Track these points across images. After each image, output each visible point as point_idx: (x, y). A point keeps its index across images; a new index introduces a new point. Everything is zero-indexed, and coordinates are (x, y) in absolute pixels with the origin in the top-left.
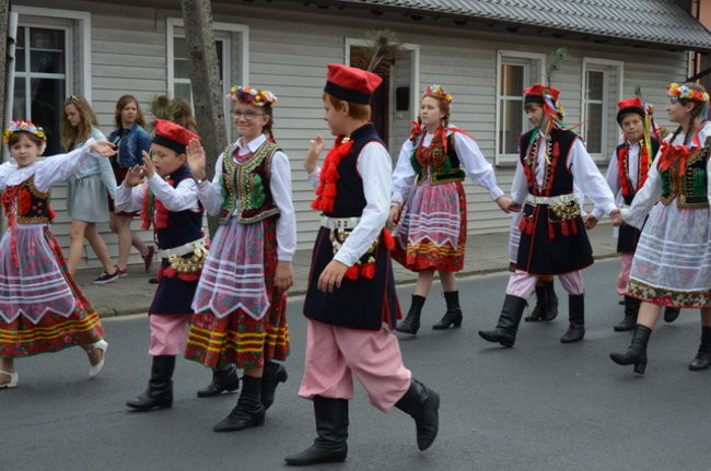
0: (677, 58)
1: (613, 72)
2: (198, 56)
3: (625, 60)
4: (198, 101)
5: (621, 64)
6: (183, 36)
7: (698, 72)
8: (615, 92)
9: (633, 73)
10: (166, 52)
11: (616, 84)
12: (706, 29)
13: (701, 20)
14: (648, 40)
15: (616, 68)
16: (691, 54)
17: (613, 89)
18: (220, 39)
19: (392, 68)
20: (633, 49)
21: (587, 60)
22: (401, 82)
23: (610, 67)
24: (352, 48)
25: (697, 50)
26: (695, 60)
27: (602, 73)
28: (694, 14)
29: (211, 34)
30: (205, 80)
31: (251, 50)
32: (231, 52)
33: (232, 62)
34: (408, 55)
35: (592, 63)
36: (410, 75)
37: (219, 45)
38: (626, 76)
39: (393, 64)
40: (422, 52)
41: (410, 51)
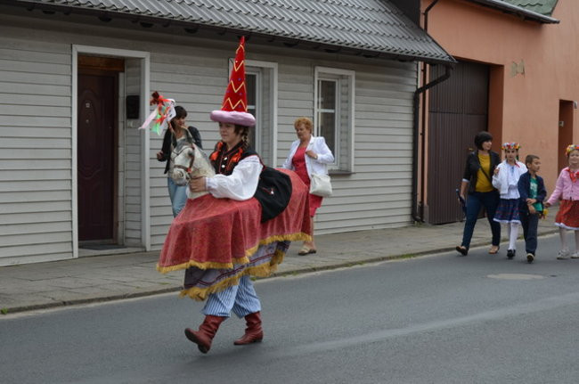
0: (407, 68)
1: (345, 82)
3: (356, 70)
5: (352, 74)
7: (427, 82)
8: (347, 102)
9: (364, 82)
11: (348, 94)
12: (434, 41)
13: (429, 32)
14: (378, 50)
15: (347, 77)
16: (421, 64)
17: (345, 98)
19: (121, 75)
21: (319, 69)
22: (132, 90)
23: (342, 77)
24: (80, 55)
25: (426, 61)
26: (424, 71)
27: (334, 83)
28: (422, 25)
34: (139, 62)
35: (323, 72)
36: (140, 82)
38: (358, 86)
39: (123, 71)
40: (152, 60)
41: (140, 59)
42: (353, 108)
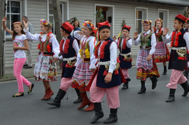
0: (183, 9)
1: (166, 12)
2: (55, 8)
3: (169, 9)
4: (56, 20)
5: (168, 10)
6: (52, 3)
8: (166, 18)
9: (172, 13)
10: (47, 7)
11: (167, 16)
14: (175, 4)
15: (167, 11)
16: (187, 8)
17: (166, 17)
18: (62, 4)
19: (107, 11)
20: (171, 6)
21: (159, 9)
22: (109, 15)
23: (165, 11)
24: (96, 6)
27: (163, 13)
29: (59, 3)
30: (57, 15)
31: (69, 7)
32: (64, 7)
33: (64, 10)
34: (111, 8)
35: (160, 10)
36: (112, 13)
37: (61, 5)
38: (169, 14)
39: (107, 10)
40: (115, 7)
41: (112, 7)
42: (168, 20)
